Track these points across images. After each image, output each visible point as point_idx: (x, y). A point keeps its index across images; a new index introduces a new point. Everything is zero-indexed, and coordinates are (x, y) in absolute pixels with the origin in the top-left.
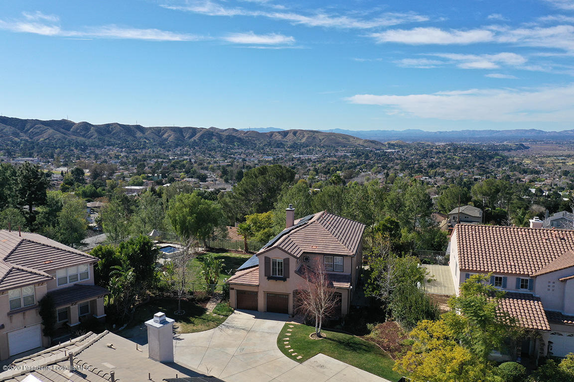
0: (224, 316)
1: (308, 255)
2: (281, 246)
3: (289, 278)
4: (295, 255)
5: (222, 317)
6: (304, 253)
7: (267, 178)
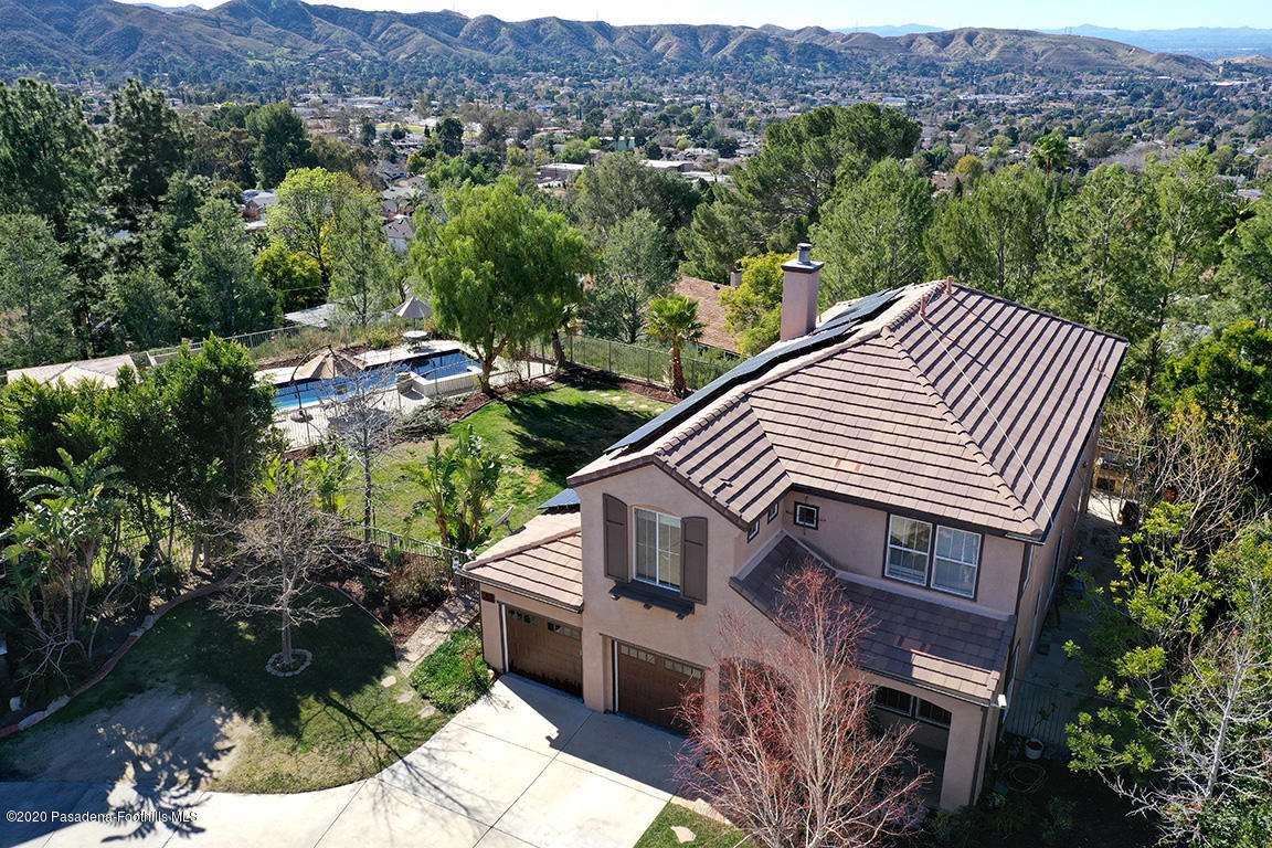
0: (439, 707)
1: (814, 501)
2: (672, 460)
3: (703, 602)
4: (735, 507)
5: (428, 711)
6: (794, 487)
7: (832, 145)
